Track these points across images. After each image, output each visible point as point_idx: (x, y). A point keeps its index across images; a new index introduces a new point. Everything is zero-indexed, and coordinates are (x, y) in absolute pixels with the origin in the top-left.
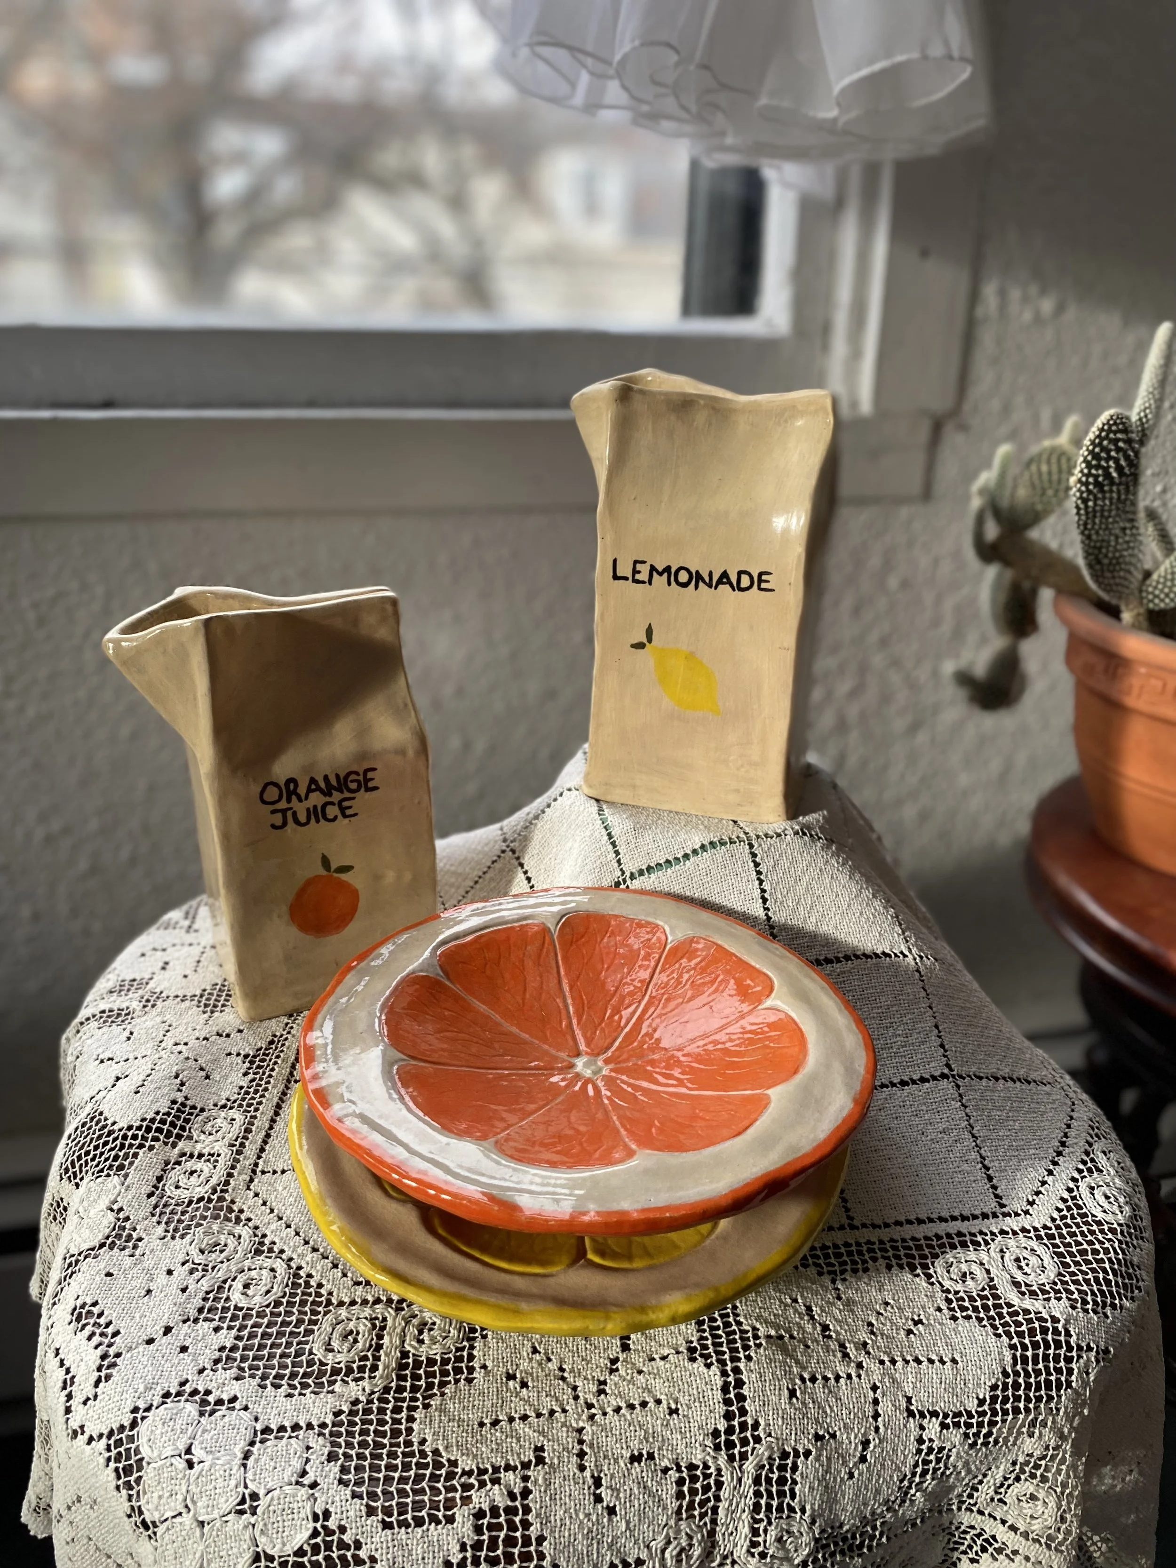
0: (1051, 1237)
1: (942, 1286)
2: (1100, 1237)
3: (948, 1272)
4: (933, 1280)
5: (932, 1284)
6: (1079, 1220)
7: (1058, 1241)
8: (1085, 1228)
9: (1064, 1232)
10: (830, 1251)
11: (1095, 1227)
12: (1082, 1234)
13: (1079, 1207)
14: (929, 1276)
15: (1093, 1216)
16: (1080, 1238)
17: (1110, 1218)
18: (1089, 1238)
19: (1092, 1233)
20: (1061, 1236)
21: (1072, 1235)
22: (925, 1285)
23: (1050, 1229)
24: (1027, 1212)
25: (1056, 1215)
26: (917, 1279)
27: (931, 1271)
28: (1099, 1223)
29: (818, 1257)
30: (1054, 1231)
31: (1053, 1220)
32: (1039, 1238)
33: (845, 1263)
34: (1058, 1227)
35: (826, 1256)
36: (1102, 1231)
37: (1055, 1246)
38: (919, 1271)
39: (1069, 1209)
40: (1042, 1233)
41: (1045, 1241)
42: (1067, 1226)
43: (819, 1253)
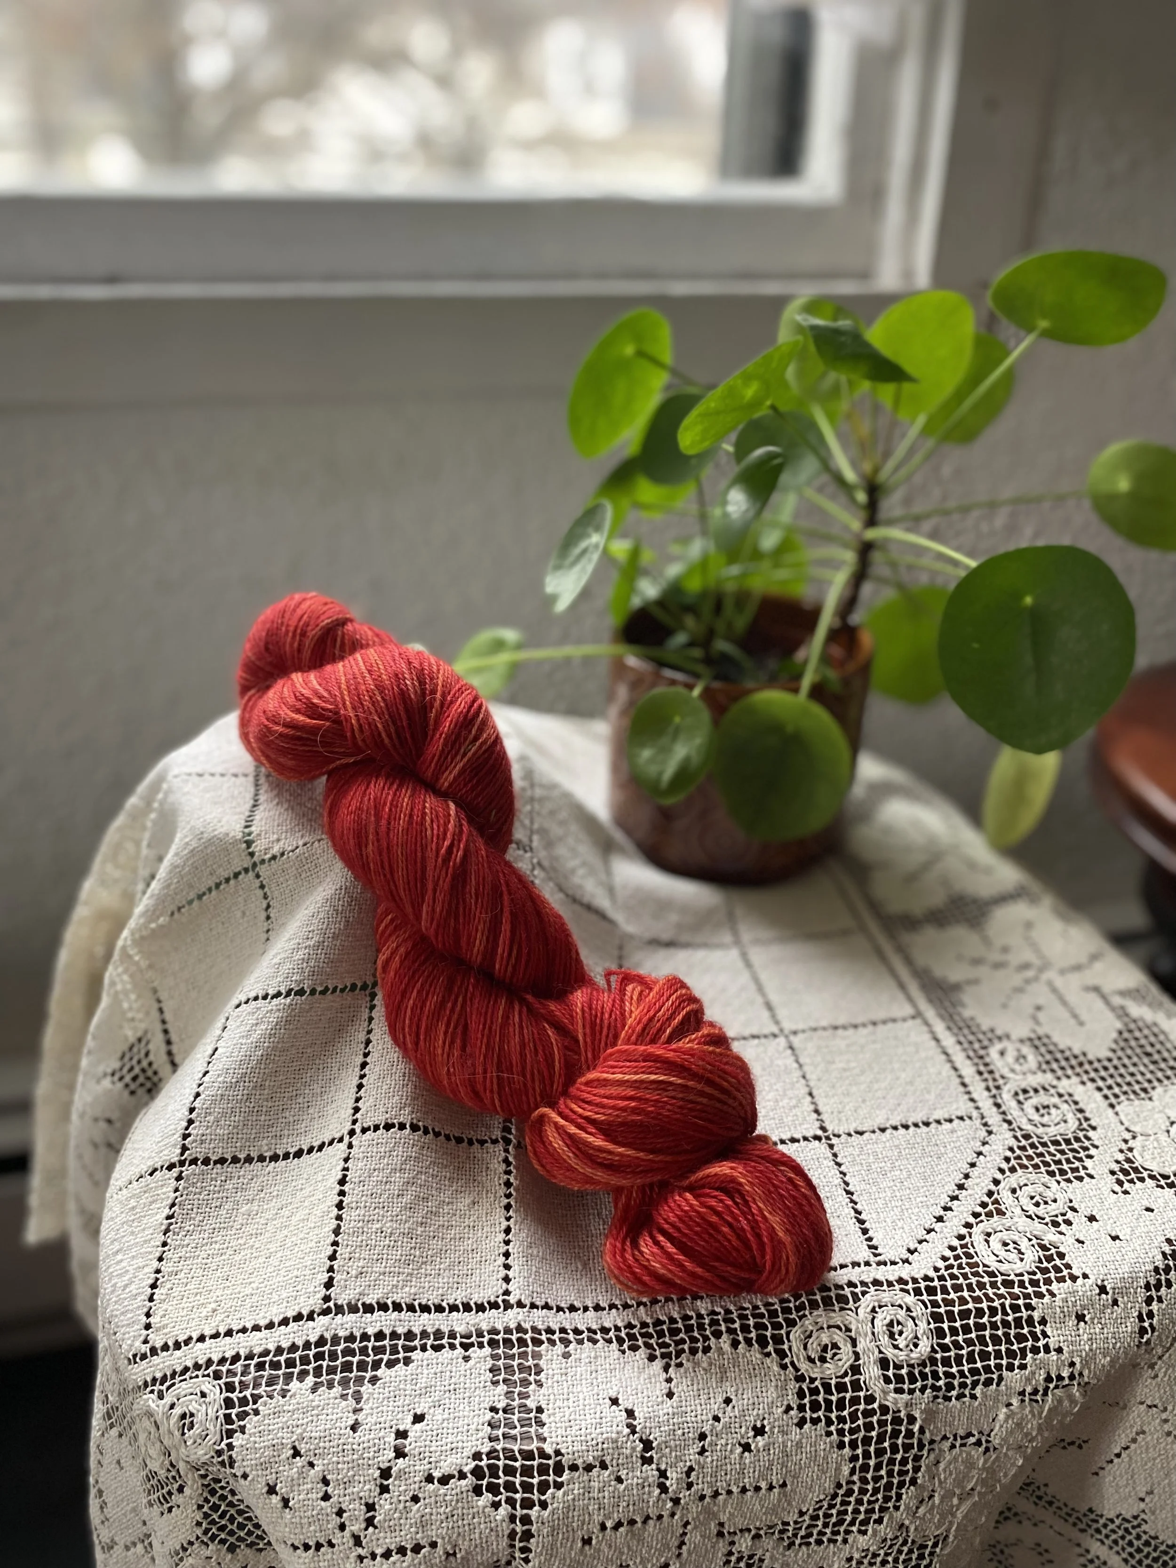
0: (931, 1291)
1: (797, 1370)
2: (990, 1292)
3: (805, 1348)
4: (787, 1360)
5: (784, 1367)
6: (967, 1270)
7: (939, 1297)
8: (974, 1280)
9: (949, 1284)
10: (664, 1327)
11: (986, 1279)
12: (970, 1288)
13: (969, 1256)
14: (782, 1354)
15: (985, 1266)
16: (966, 1294)
17: (1004, 1268)
18: (978, 1293)
19: (981, 1286)
20: (944, 1290)
21: (957, 1288)
22: (776, 1368)
23: (932, 1280)
24: (906, 1261)
25: (941, 1264)
26: (768, 1360)
27: (786, 1347)
28: (992, 1274)
29: (651, 1336)
30: (936, 1283)
31: (937, 1270)
32: (918, 1292)
33: (683, 1341)
34: (941, 1278)
35: (661, 1334)
36: (994, 1285)
37: (935, 1304)
38: (770, 1348)
39: (957, 1257)
40: (923, 1285)
41: (925, 1297)
42: (953, 1277)
43: (651, 1330)
